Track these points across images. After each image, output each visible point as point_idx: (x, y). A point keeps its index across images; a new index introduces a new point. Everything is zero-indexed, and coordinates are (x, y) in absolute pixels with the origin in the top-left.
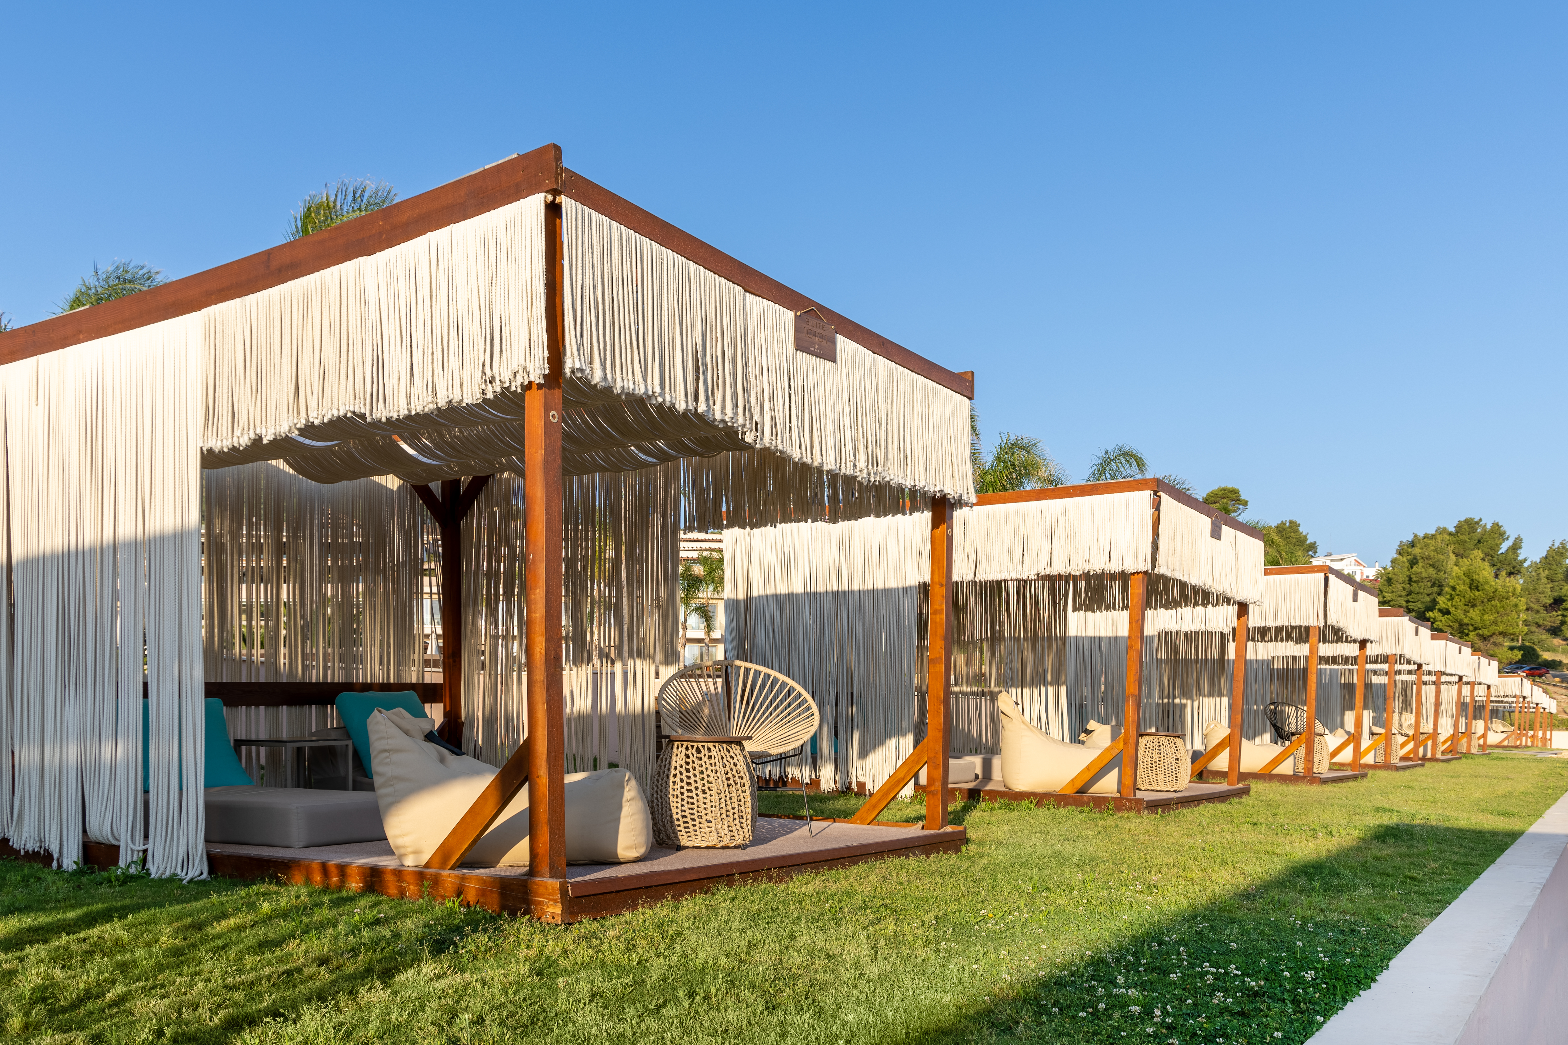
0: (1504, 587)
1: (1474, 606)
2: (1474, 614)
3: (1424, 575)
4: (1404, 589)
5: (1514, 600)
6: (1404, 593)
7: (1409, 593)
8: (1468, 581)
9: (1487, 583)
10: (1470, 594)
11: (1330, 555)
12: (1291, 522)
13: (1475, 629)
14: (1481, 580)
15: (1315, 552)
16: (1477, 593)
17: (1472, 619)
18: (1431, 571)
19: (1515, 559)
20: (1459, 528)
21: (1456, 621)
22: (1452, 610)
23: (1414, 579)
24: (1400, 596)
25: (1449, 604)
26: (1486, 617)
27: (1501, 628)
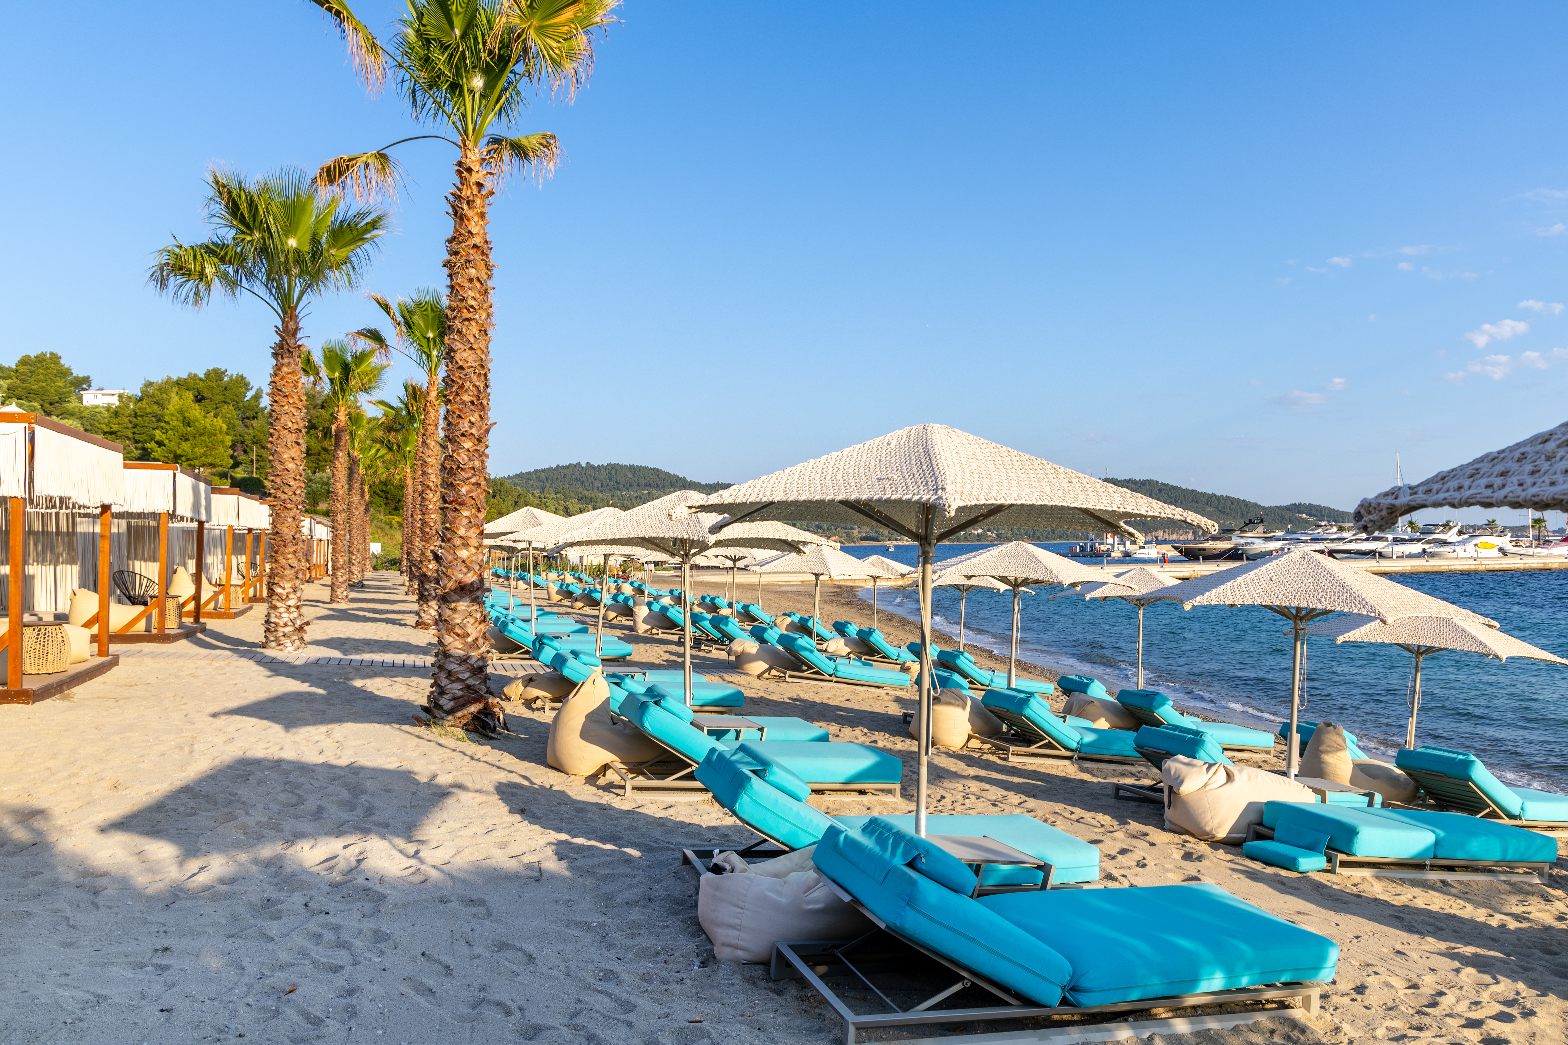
0: (211, 425)
1: (187, 440)
2: (186, 446)
3: (148, 410)
4: (131, 422)
5: (221, 437)
6: (130, 426)
7: (135, 426)
8: (181, 418)
9: (198, 421)
10: (183, 429)
11: (102, 390)
12: (51, 354)
13: (188, 460)
14: (192, 418)
15: (90, 386)
16: (189, 429)
17: (184, 450)
18: (155, 407)
19: (257, 407)
20: (208, 374)
21: (171, 452)
22: (166, 442)
23: (139, 414)
24: (127, 428)
25: (164, 436)
26: (196, 449)
27: (210, 460)
